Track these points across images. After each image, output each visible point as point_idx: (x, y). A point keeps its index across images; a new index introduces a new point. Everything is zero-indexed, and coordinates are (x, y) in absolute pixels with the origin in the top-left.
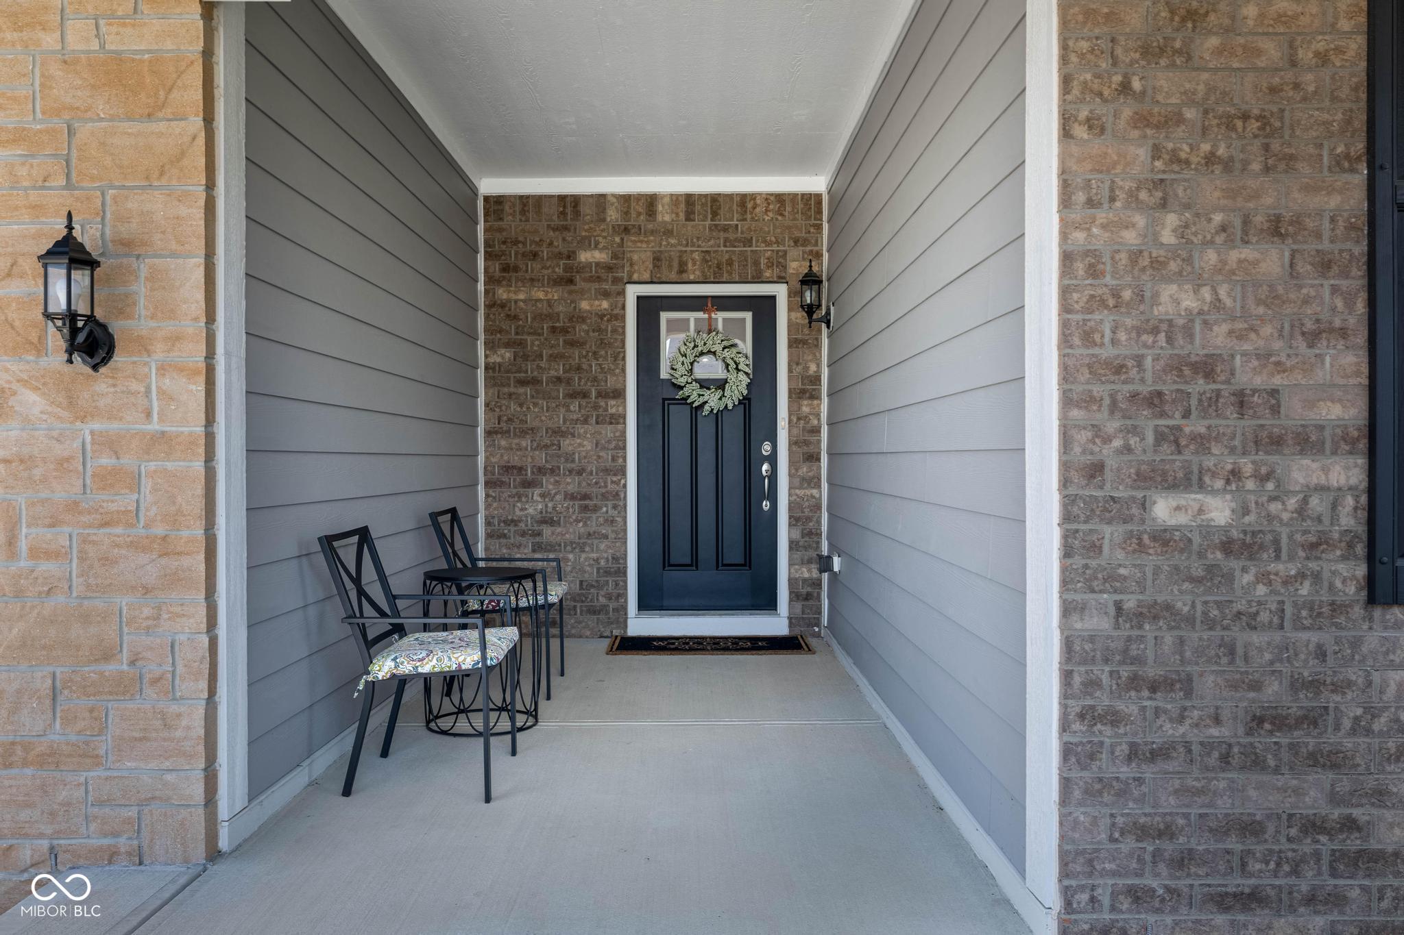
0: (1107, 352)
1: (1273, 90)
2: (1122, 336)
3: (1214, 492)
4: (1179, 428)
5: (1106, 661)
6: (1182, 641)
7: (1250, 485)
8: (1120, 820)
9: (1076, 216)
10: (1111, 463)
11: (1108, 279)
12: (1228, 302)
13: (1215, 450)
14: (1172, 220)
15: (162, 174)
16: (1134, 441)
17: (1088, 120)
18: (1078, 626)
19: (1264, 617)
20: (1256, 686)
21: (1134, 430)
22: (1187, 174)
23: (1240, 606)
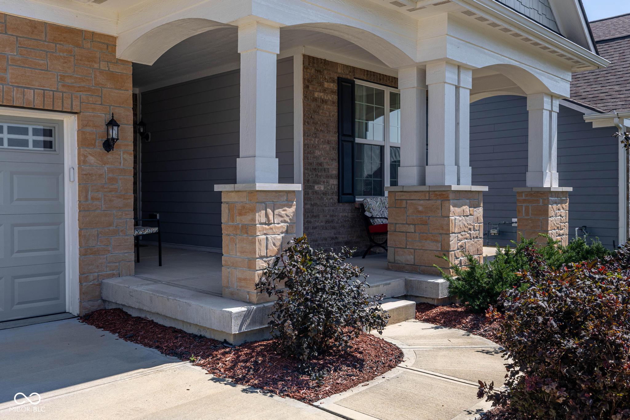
0: (310, 161)
1: (328, 120)
2: (311, 159)
3: (322, 185)
4: (318, 174)
5: (310, 213)
6: (318, 209)
7: (326, 184)
8: (311, 239)
9: (306, 138)
10: (310, 180)
11: (310, 149)
12: (323, 154)
13: (322, 178)
14: (317, 140)
15: (123, 103)
16: (313, 176)
17: (307, 122)
18: (307, 207)
19: (327, 205)
20: (326, 216)
21: (313, 174)
22: (318, 132)
23: (324, 203)
